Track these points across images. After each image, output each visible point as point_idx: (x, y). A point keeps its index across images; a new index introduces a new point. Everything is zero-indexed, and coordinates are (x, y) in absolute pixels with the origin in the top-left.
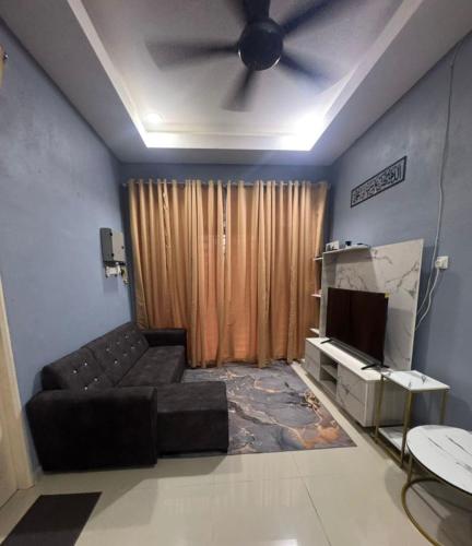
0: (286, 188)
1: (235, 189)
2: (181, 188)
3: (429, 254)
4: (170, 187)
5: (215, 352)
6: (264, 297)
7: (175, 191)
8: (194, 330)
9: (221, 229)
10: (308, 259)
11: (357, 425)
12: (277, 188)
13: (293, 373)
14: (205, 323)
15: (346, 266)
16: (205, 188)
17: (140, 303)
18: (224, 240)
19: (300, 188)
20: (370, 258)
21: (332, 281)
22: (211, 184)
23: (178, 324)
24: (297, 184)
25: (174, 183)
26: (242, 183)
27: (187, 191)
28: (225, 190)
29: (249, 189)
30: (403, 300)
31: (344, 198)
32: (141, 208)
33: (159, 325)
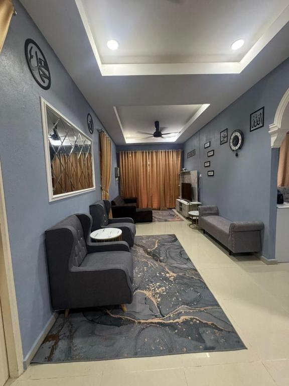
0: (168, 152)
1: (152, 153)
2: (135, 153)
3: (198, 174)
4: (132, 153)
5: (146, 206)
6: (162, 186)
7: (133, 154)
8: (139, 198)
9: (148, 165)
10: (176, 173)
11: (184, 217)
12: (165, 152)
13: (173, 211)
14: (143, 196)
15: (187, 176)
16: (143, 153)
17: (122, 189)
18: (149, 168)
19: (173, 152)
20: (190, 174)
21: (183, 180)
22: (145, 151)
23: (134, 196)
24: (171, 150)
25: (133, 152)
26: (154, 151)
27: (137, 154)
28: (149, 153)
29: (157, 153)
30: (195, 185)
31: (186, 156)
32: (123, 160)
33: (128, 196)
